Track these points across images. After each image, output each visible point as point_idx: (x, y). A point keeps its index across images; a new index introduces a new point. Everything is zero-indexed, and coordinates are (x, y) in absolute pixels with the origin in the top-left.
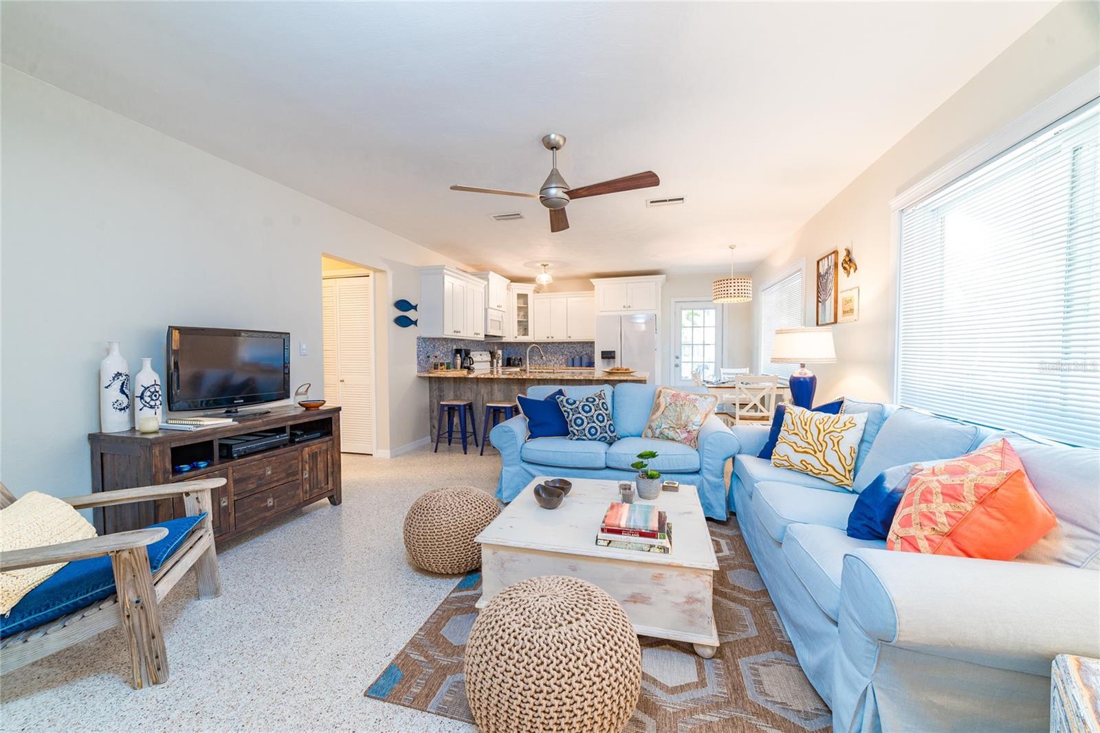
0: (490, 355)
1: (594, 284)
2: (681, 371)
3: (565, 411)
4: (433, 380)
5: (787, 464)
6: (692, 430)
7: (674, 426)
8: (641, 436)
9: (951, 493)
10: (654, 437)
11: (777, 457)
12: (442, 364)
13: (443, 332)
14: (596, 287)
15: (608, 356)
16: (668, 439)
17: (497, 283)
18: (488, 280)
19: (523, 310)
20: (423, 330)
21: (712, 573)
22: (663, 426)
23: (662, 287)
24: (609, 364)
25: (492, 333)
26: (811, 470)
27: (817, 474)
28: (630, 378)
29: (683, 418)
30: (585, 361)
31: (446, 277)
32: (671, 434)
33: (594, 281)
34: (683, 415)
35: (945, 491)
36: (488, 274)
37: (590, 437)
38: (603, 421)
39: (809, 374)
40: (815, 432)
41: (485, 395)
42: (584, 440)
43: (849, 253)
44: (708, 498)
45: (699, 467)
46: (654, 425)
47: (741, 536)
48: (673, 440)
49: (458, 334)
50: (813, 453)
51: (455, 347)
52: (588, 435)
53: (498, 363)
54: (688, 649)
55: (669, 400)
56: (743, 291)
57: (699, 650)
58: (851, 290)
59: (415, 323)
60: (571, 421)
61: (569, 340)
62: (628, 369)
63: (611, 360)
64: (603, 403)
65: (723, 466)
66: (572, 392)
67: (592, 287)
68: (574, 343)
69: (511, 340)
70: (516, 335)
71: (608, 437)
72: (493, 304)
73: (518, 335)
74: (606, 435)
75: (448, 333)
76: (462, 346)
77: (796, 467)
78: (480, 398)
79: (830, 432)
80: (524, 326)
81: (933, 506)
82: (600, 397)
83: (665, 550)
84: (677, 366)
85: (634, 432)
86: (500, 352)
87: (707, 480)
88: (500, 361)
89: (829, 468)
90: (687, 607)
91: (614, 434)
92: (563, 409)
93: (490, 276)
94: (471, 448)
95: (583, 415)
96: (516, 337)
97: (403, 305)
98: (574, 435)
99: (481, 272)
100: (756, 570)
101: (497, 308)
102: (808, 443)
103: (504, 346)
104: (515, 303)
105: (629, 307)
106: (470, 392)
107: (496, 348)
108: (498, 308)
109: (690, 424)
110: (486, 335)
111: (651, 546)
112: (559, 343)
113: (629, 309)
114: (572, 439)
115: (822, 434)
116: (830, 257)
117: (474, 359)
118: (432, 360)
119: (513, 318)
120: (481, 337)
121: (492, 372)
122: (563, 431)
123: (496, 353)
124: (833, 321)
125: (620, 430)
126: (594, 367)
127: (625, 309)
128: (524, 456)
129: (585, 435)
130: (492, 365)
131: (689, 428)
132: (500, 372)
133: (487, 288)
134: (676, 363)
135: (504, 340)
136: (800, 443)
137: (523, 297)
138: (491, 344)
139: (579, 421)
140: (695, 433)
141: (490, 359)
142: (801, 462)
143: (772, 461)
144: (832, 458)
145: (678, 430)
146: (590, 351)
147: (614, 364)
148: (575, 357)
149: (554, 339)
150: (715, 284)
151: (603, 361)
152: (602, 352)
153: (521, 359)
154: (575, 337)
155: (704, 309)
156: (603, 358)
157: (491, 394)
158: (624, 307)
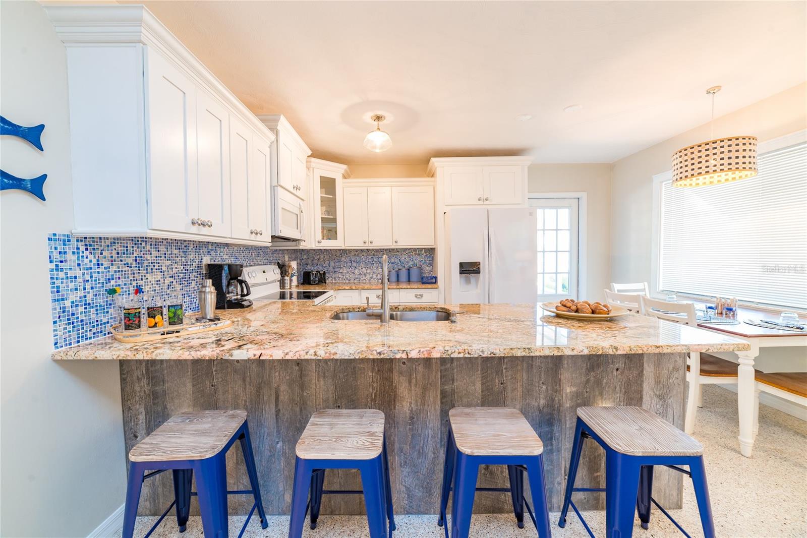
0: (278, 271)
1: (436, 165)
12: (152, 312)
14: (439, 172)
18: (277, 131)
19: (329, 204)
24: (469, 282)
30: (414, 274)
33: (436, 161)
36: (277, 122)
41: (283, 387)
49: (205, 230)
51: (207, 260)
53: (291, 280)
61: (394, 246)
69: (313, 246)
70: (319, 239)
73: (323, 239)
76: (224, 258)
80: (330, 228)
86: (294, 264)
88: (295, 279)
93: (281, 128)
96: (319, 242)
101: (292, 190)
103: (300, 254)
104: (317, 193)
105: (487, 199)
106: (240, 382)
107: (287, 257)
108: (294, 191)
110: (273, 237)
113: (486, 202)
118: (126, 301)
119: (315, 214)
120: (265, 240)
123: (290, 266)
127: (481, 202)
130: (283, 285)
133: (275, 145)
135: (303, 245)
137: (328, 185)
141: (279, 277)
146: (431, 262)
147: (477, 281)
148: (400, 269)
149: (373, 244)
150: (675, 157)
151: (460, 277)
152: (461, 264)
153: (325, 273)
154: (405, 242)
155: (557, 208)
156: (462, 272)
157: (302, 387)
158: (479, 199)
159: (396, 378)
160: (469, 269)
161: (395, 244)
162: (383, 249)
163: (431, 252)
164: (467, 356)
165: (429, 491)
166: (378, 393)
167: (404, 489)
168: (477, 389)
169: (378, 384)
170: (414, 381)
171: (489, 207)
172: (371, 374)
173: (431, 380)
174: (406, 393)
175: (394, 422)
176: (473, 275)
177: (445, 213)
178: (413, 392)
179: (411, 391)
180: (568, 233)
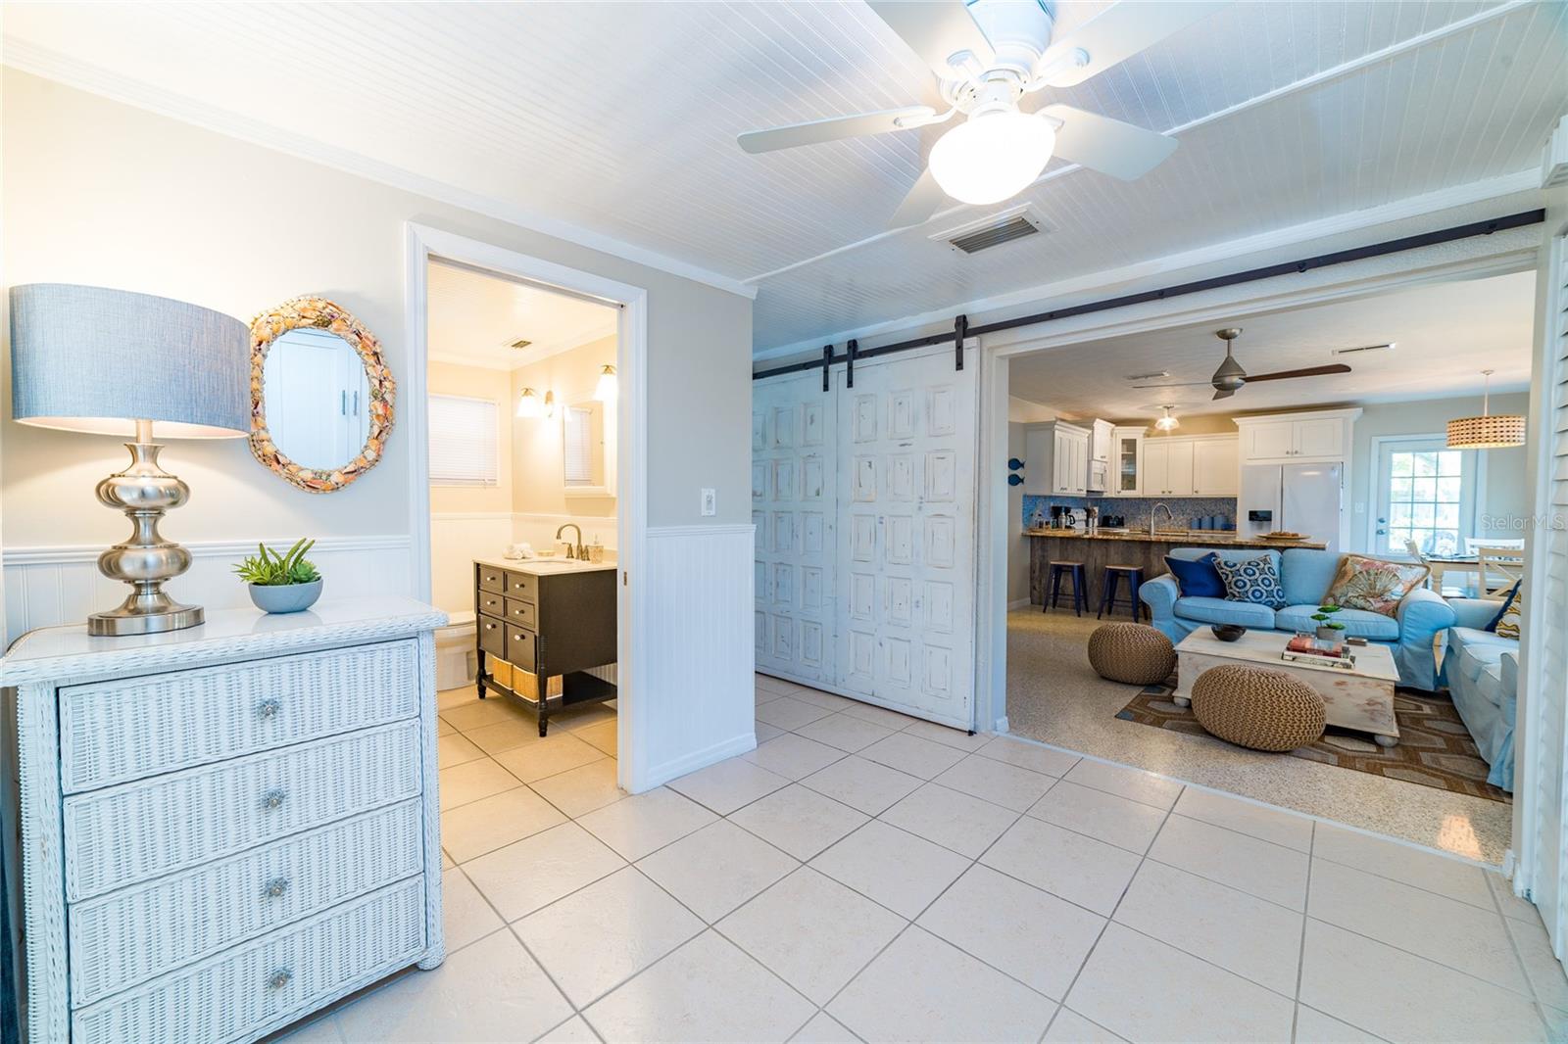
0: (1088, 514)
1: (1237, 423)
2: (1388, 539)
3: (1223, 573)
4: (1035, 540)
6: (1389, 599)
7: (1366, 594)
10: (1337, 604)
11: (1503, 626)
12: (1045, 523)
13: (1052, 488)
14: (1240, 428)
15: (1258, 517)
16: (1356, 607)
17: (1101, 428)
18: (1093, 429)
19: (1130, 458)
20: (1028, 488)
21: (1393, 684)
22: (1350, 594)
23: (1355, 423)
24: (1260, 527)
25: (1095, 487)
28: (1302, 545)
29: (1378, 587)
30: (1219, 521)
31: (1057, 432)
32: (1361, 602)
33: (1237, 420)
34: (1379, 584)
36: (1093, 422)
37: (1254, 600)
38: (1270, 585)
41: (1099, 557)
42: (1246, 602)
44: (1409, 667)
45: (1398, 636)
46: (1338, 593)
47: (1454, 708)
48: (1363, 608)
49: (1064, 491)
51: (1052, 505)
52: (1252, 598)
53: (1093, 522)
54: (1368, 737)
55: (1359, 568)
57: (1378, 739)
59: (1022, 481)
60: (1230, 583)
61: (1195, 496)
62: (1297, 535)
63: (1265, 523)
64: (1269, 568)
65: (1433, 637)
66: (1224, 555)
67: (1235, 428)
68: (1202, 499)
69: (1113, 495)
70: (1120, 490)
71: (1276, 603)
72: (1097, 456)
73: (1123, 489)
74: (1272, 599)
75: (1057, 491)
76: (1063, 503)
78: (1091, 561)
80: (1129, 481)
82: (1265, 561)
83: (1348, 667)
84: (1380, 532)
85: (1309, 600)
86: (1096, 509)
87: (1409, 650)
88: (1096, 520)
90: (1368, 708)
91: (1284, 600)
92: (1220, 572)
93: (1095, 425)
94: (1082, 613)
95: (1246, 578)
96: (1119, 492)
97: (1014, 464)
98: (1234, 596)
99: (1086, 422)
100: (1463, 725)
101: (1100, 459)
103: (1104, 502)
104: (1119, 450)
105: (1296, 452)
106: (1078, 553)
107: (1089, 504)
108: (1102, 459)
109: (1388, 594)
110: (1088, 491)
111: (1334, 663)
112: (1179, 499)
113: (1295, 455)
114: (1231, 601)
117: (1076, 519)
119: (1118, 469)
120: (1083, 494)
121: (1087, 533)
122: (1221, 593)
123: (1094, 511)
125: (1291, 597)
126: (1235, 530)
127: (1289, 455)
128: (1176, 610)
129: (1248, 597)
130: (1087, 525)
131: (1387, 598)
132: (1095, 531)
133: (1091, 438)
134: (1379, 528)
135: (1105, 495)
137: (1130, 445)
138: (1092, 501)
139: (1241, 584)
140: (1395, 602)
141: (1085, 518)
143: (1497, 631)
145: (1370, 599)
147: (1269, 527)
148: (1203, 517)
149: (1172, 494)
150: (1452, 424)
151: (1252, 522)
152: (1253, 513)
153: (1123, 518)
154: (1205, 492)
156: (1251, 519)
157: (1107, 556)
158: (1288, 453)
160: (1261, 517)
161: (1195, 494)
162: (1184, 498)
163: (1232, 501)
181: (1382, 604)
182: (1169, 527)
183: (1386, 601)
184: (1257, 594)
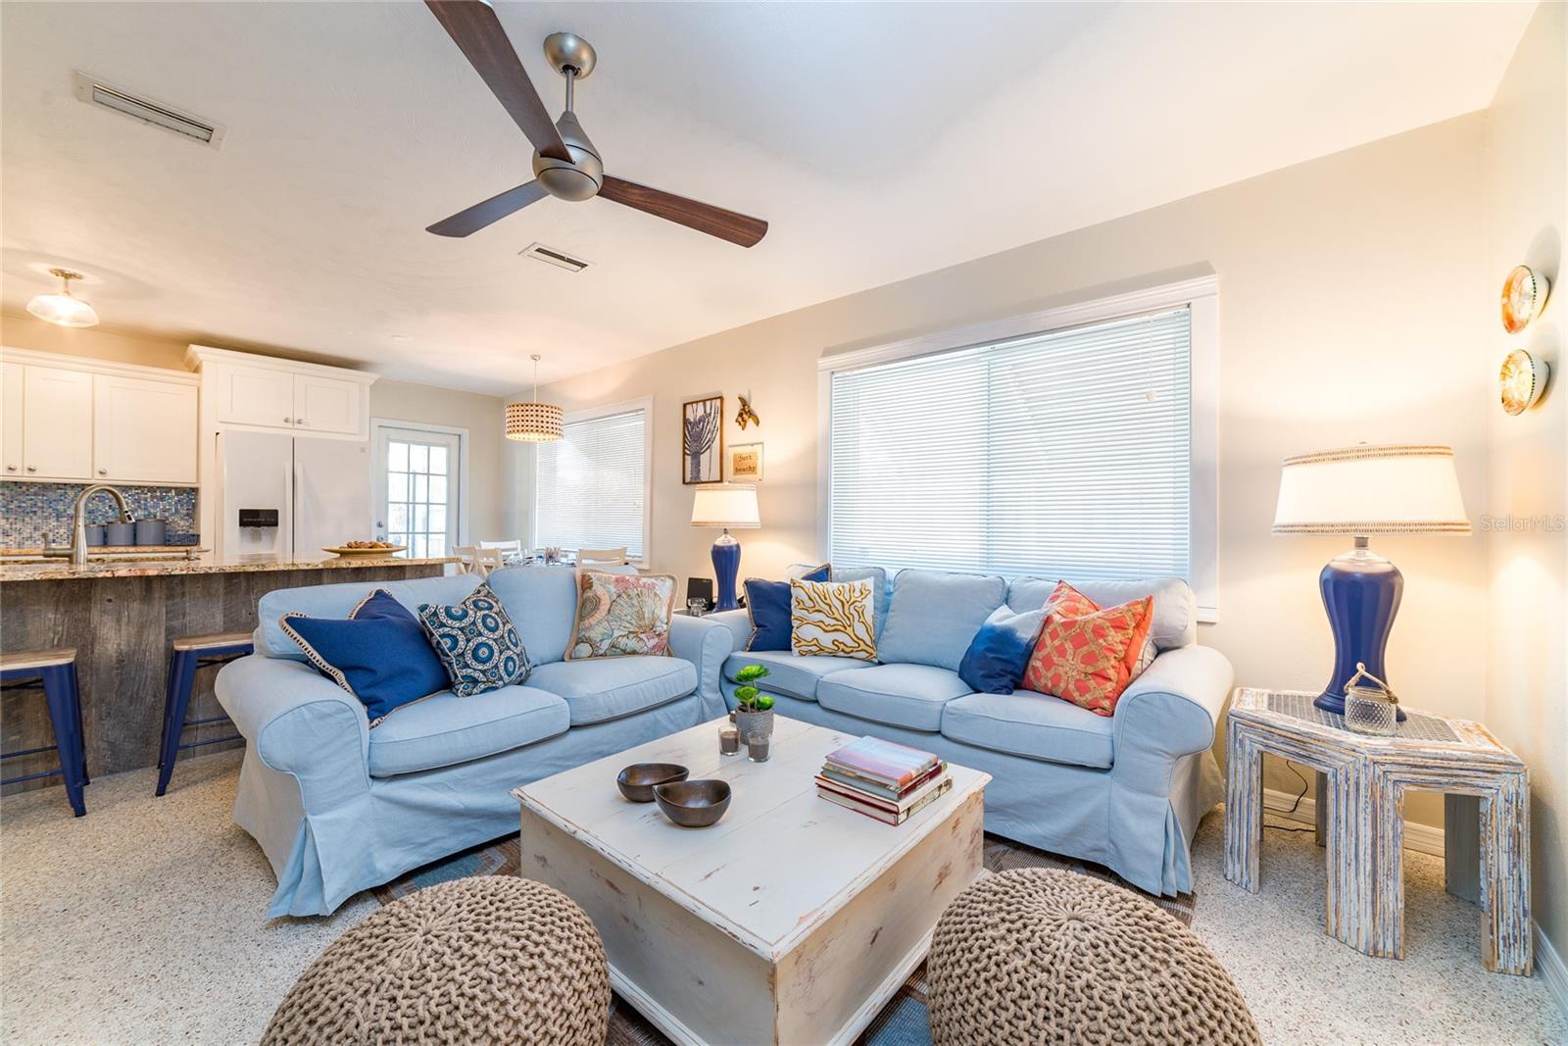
1: (195, 356)
3: (444, 636)
5: (814, 649)
7: (636, 630)
8: (563, 660)
9: (1119, 624)
10: (594, 655)
11: (799, 643)
14: (206, 369)
15: (259, 520)
16: (625, 653)
22: (617, 633)
24: (257, 538)
26: (843, 650)
27: (848, 653)
29: (646, 615)
32: (632, 644)
33: (200, 350)
34: (645, 610)
35: (1114, 625)
39: (733, 542)
40: (838, 605)
42: (499, 688)
43: (744, 402)
45: (695, 685)
46: (595, 634)
48: (634, 653)
50: (843, 629)
55: (613, 589)
56: (550, 425)
58: (752, 445)
60: (461, 655)
61: (99, 480)
62: (388, 545)
77: (826, 650)
79: (853, 603)
81: (1110, 638)
85: (549, 656)
87: (706, 700)
89: (861, 643)
92: (439, 633)
102: (835, 618)
105: (299, 422)
109: (658, 623)
113: (297, 426)
114: (469, 695)
115: (847, 606)
116: (708, 403)
122: (443, 681)
124: (719, 479)
127: (289, 425)
131: (659, 630)
134: (379, 534)
136: (828, 621)
140: (666, 634)
142: (833, 643)
144: (861, 631)
145: (643, 636)
146: (190, 512)
147: (273, 537)
148: (111, 523)
149: (36, 474)
151: (242, 532)
152: (243, 513)
154: (119, 474)
155: (429, 445)
156: (242, 524)
158: (286, 421)
159: (95, 617)
160: (256, 520)
161: (98, 476)
162: (65, 484)
163: (189, 495)
164: (191, 572)
165: (146, 741)
166: (64, 637)
167: (105, 745)
168: (217, 620)
169: (65, 627)
170: (125, 620)
171: (295, 434)
172: (53, 616)
173: (152, 616)
174: (112, 634)
175: (91, 669)
176: (265, 528)
177: (217, 434)
178: (123, 631)
179: (120, 630)
180: (443, 481)
181: (656, 640)
182: (20, 545)
183: (659, 635)
184: (483, 652)
